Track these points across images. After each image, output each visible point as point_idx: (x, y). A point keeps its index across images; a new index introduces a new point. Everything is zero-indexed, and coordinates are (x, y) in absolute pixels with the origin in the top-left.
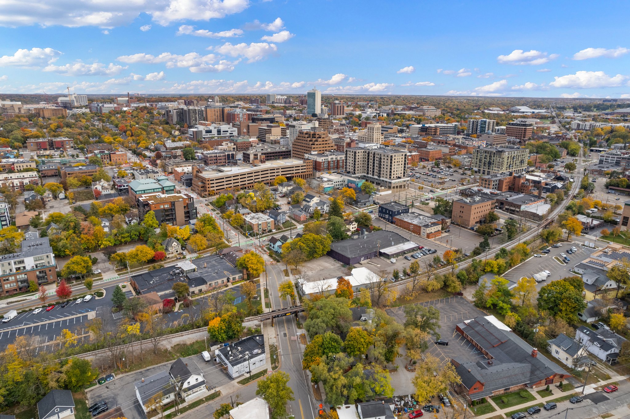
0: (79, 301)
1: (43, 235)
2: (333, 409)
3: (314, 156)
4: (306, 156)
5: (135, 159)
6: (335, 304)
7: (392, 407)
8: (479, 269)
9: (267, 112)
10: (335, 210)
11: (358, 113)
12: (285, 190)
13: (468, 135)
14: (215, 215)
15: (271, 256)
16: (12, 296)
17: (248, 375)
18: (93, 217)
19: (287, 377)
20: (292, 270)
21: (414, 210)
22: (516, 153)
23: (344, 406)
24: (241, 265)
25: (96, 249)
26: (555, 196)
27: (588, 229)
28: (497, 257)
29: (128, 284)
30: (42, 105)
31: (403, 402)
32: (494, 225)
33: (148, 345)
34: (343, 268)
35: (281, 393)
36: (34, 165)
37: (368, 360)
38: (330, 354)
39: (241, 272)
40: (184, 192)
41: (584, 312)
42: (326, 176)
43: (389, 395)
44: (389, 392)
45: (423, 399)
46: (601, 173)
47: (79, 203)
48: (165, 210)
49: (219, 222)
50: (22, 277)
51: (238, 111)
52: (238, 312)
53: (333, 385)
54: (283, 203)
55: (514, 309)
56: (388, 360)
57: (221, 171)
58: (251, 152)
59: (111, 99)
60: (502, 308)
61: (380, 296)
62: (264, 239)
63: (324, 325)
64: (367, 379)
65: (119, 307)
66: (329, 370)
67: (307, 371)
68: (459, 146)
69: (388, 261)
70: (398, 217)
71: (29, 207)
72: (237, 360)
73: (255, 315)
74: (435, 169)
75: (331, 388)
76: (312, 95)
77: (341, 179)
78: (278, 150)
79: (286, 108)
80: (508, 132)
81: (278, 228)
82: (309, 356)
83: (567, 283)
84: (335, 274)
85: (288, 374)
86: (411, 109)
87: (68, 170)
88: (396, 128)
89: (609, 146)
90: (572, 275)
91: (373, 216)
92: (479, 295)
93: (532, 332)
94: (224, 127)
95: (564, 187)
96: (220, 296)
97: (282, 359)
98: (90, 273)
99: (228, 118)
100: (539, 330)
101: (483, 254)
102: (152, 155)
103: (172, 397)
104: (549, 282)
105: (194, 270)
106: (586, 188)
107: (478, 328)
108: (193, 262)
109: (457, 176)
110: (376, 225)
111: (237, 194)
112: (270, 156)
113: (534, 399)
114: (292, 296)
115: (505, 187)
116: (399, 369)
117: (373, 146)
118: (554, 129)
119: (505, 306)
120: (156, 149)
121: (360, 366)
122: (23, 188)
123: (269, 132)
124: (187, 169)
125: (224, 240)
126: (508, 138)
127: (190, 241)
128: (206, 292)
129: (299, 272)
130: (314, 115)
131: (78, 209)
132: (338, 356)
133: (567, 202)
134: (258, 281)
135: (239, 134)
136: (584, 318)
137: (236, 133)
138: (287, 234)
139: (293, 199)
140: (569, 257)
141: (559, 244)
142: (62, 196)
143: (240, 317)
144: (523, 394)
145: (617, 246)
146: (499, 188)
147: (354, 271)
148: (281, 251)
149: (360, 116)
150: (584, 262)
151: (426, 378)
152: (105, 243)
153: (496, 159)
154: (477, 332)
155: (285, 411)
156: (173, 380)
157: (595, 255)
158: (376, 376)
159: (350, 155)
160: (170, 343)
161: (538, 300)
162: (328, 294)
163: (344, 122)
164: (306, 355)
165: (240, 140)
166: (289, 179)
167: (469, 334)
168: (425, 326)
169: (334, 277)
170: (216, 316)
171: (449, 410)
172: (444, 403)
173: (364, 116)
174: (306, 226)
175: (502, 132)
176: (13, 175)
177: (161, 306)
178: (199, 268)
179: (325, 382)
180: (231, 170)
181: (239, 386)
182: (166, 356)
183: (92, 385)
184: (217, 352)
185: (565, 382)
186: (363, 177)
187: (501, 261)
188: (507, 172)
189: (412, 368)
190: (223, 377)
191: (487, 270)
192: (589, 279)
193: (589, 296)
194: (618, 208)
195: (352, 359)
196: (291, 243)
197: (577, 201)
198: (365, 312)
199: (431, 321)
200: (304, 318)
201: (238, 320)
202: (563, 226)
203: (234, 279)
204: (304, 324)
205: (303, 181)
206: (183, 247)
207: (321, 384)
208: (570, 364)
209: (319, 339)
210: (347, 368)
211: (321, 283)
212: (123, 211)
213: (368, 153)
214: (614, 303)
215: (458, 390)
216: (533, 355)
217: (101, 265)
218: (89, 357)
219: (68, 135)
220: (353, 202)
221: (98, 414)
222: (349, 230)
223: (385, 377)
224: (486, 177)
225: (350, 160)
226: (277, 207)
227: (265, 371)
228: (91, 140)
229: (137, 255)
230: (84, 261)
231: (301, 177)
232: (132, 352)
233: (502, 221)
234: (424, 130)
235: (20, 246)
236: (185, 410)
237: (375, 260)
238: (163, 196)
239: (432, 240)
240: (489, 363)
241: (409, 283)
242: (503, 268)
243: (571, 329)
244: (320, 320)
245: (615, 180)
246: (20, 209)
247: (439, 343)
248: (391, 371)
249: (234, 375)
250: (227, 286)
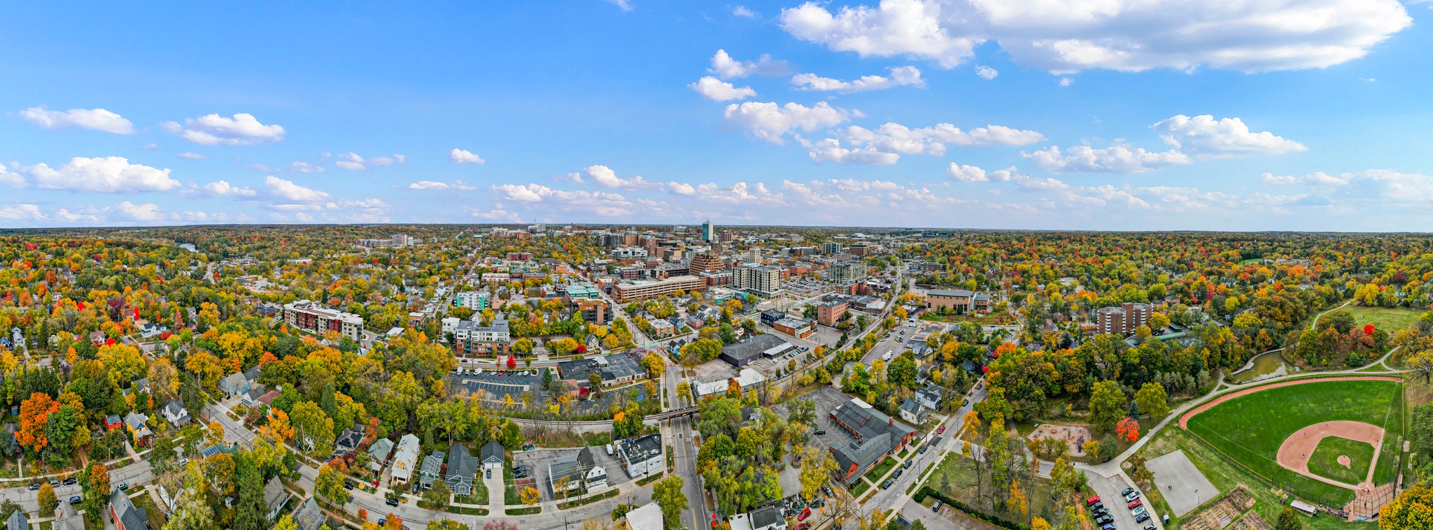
0: (520, 374)
1: (506, 318)
2: (726, 519)
3: (707, 273)
4: (701, 273)
5: (571, 271)
6: (726, 405)
7: (782, 511)
8: (843, 359)
9: (671, 239)
10: (725, 318)
11: (742, 239)
12: (683, 301)
13: (824, 255)
14: (626, 319)
15: (670, 358)
16: (481, 357)
17: (645, 476)
18: (538, 310)
19: (682, 482)
20: (688, 372)
21: (789, 315)
22: (857, 266)
23: (737, 516)
24: (645, 364)
25: (536, 335)
26: (887, 295)
27: (910, 314)
28: (854, 346)
29: (555, 368)
30: (519, 231)
31: (792, 503)
32: (849, 321)
33: (564, 427)
34: (733, 370)
35: (676, 500)
36: (508, 269)
37: (758, 462)
38: (723, 457)
39: (644, 371)
40: (605, 298)
41: (918, 376)
42: (717, 290)
43: (778, 498)
44: (779, 495)
45: (810, 496)
46: (911, 276)
47: (530, 299)
48: (590, 311)
49: (629, 325)
50: (489, 345)
51: (649, 237)
52: (640, 409)
53: (726, 492)
54: (682, 312)
55: (872, 388)
56: (776, 459)
57: (633, 284)
58: (657, 269)
59: (560, 227)
60: (863, 389)
61: (765, 395)
62: (666, 342)
63: (716, 427)
64: (757, 482)
65: (547, 387)
66: (722, 476)
67: (701, 476)
68: (818, 263)
69: (771, 361)
70: (776, 322)
71: (501, 297)
72: (636, 458)
73: (654, 413)
74: (803, 282)
75: (724, 496)
76: (706, 226)
77: (730, 292)
78: (678, 268)
79: (686, 236)
80: (851, 251)
81: (677, 333)
82: (703, 458)
83: (904, 358)
84: (725, 376)
85: (682, 478)
86: (782, 236)
87: (527, 275)
88: (772, 251)
89: (913, 258)
90: (906, 350)
91: (756, 322)
92: (845, 381)
93: (888, 404)
94: (638, 249)
95: (892, 288)
96: (626, 392)
97: (677, 461)
98: (530, 353)
99: (641, 243)
100: (892, 400)
101: (844, 346)
102: (585, 268)
103: (577, 484)
104: (893, 360)
105: (606, 365)
106: (905, 287)
107: (847, 412)
108: (606, 358)
109: (819, 286)
110: (759, 329)
111: (645, 302)
112: (672, 273)
113: (897, 462)
114: (687, 397)
115: (853, 292)
116: (786, 468)
117: (754, 265)
118: (880, 248)
119: (866, 387)
120: (588, 264)
121: (751, 468)
122: (500, 284)
123: (672, 254)
124: (608, 280)
125: (632, 341)
126: (852, 256)
127: (605, 339)
128: (615, 386)
129: (694, 374)
130: (708, 241)
131: (529, 303)
132: (729, 459)
133: (895, 299)
134: (659, 381)
135: (649, 255)
136: (918, 381)
137: (646, 255)
138: (684, 338)
139: (690, 308)
140: (903, 337)
141: (895, 329)
142: (521, 292)
143: (641, 415)
144: (889, 462)
145: (928, 322)
146: (850, 293)
147: (742, 372)
148: (679, 353)
149: (743, 242)
150: (912, 338)
151: (810, 472)
152: (544, 331)
153: (845, 271)
154: (847, 416)
155: (678, 521)
156: (579, 468)
157: (917, 332)
158: (766, 478)
159: (737, 272)
160: (581, 429)
161: (888, 375)
162: (718, 395)
163: (731, 246)
164: (700, 458)
165: (649, 260)
166: (687, 292)
167: (841, 419)
168: (804, 419)
169: (724, 379)
170: (621, 410)
171: (833, 500)
172: (827, 494)
173: (747, 241)
174: (701, 332)
175: (848, 252)
176: (496, 275)
177: (577, 393)
178: (610, 364)
179: (718, 488)
180: (641, 284)
181: (636, 486)
182: (576, 442)
183: (518, 449)
184: (619, 447)
185: (915, 438)
186: (748, 290)
187: (858, 350)
188: (854, 280)
189: (798, 464)
190: (621, 475)
191: (849, 359)
192: (916, 351)
193: (918, 363)
194: (924, 298)
195: (743, 462)
196: (688, 347)
197: (901, 297)
198: (752, 412)
199: (809, 413)
200: (698, 419)
201: (640, 417)
202: (895, 315)
203: (638, 377)
204: (698, 425)
205: (699, 294)
206: (600, 344)
207: (713, 490)
208: (915, 422)
209: (711, 441)
210: (738, 472)
211: (714, 384)
212: (559, 308)
213: (751, 271)
214: (933, 364)
215: (838, 477)
216: (891, 424)
217: (538, 349)
218: (520, 424)
219: (532, 251)
220: (740, 311)
221: (519, 477)
222: (737, 335)
223: (774, 478)
224: (840, 285)
225: (737, 277)
226: (677, 315)
227: (661, 474)
228: (545, 255)
229: (565, 345)
230: (528, 343)
231: (697, 290)
232: (551, 430)
233: (854, 318)
234: (792, 252)
235: (492, 323)
236: (585, 502)
237: (760, 361)
238: (589, 300)
239: (804, 339)
240: (860, 442)
241: (787, 381)
242: (859, 355)
243: (912, 392)
244: (712, 421)
245: (920, 280)
246: (496, 297)
247: (818, 434)
248: (779, 471)
249: (633, 474)
250: (632, 383)
